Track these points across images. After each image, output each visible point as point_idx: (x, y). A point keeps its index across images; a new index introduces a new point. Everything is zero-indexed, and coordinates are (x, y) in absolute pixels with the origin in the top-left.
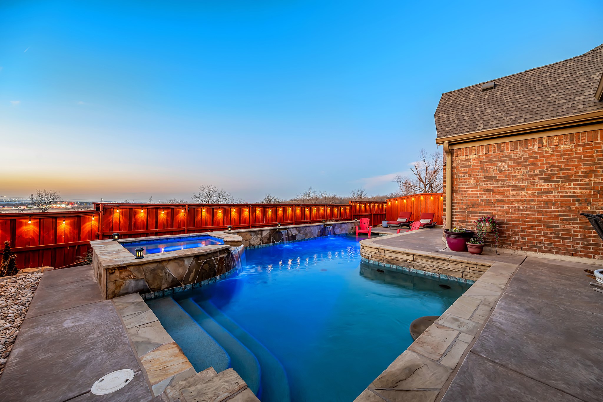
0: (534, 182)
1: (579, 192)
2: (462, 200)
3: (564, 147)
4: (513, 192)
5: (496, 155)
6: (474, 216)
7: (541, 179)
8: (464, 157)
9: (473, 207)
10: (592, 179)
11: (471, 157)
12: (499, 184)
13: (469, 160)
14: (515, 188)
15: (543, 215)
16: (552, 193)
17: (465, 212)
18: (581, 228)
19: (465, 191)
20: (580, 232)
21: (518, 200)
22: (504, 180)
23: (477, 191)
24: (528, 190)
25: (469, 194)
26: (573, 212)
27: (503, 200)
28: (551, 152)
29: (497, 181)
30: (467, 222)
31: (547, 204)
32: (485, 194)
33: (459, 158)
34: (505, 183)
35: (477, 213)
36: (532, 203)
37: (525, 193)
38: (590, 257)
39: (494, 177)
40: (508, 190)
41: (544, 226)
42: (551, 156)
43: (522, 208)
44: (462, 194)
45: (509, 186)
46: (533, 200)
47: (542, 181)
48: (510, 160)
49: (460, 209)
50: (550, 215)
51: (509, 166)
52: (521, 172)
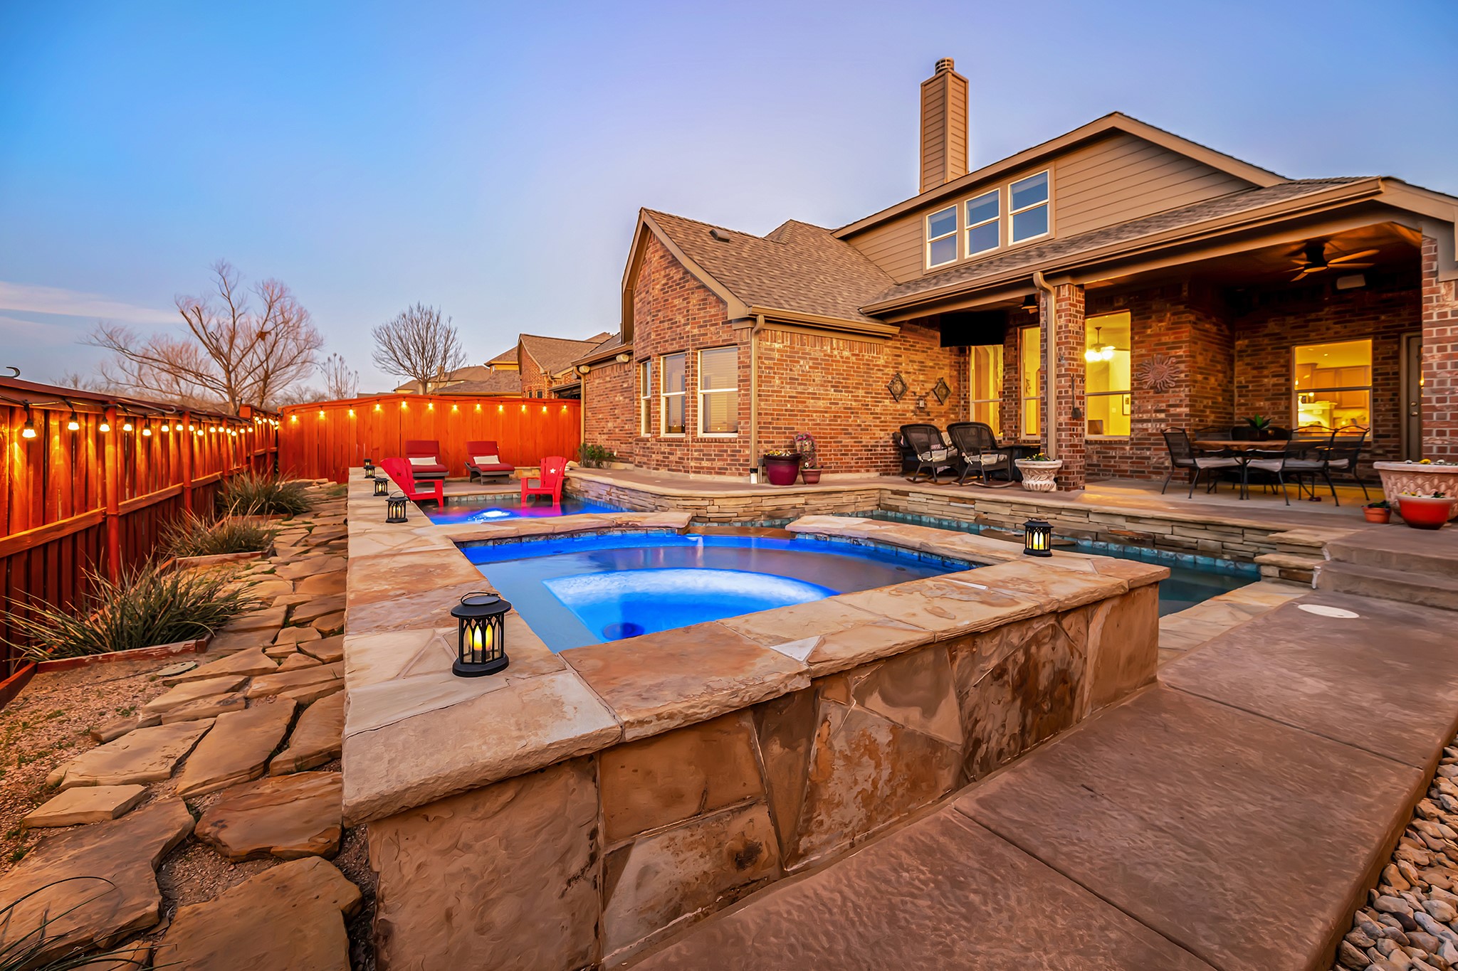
0: (827, 390)
1: (854, 403)
2: (766, 409)
3: (846, 353)
4: (812, 401)
5: (799, 349)
6: (779, 433)
7: (832, 386)
8: (769, 344)
9: (778, 419)
10: (860, 391)
11: (777, 346)
12: (800, 389)
13: (773, 350)
14: (815, 397)
15: (833, 429)
16: (838, 404)
17: (769, 428)
18: (855, 442)
19: (770, 396)
20: (854, 446)
21: (816, 412)
22: (805, 385)
23: (782, 397)
24: (823, 399)
25: (773, 401)
26: (850, 425)
27: (804, 411)
28: (838, 358)
29: (799, 384)
30: (773, 442)
31: (835, 416)
32: (788, 401)
33: (764, 343)
34: (806, 387)
35: (781, 428)
36: (826, 415)
37: (821, 403)
38: (858, 471)
39: (797, 379)
40: (809, 398)
41: (835, 442)
42: (839, 361)
43: (818, 422)
44: (766, 400)
45: (809, 393)
46: (826, 412)
47: (833, 390)
48: (811, 359)
49: (765, 423)
50: (837, 429)
51: (810, 367)
52: (818, 376)
